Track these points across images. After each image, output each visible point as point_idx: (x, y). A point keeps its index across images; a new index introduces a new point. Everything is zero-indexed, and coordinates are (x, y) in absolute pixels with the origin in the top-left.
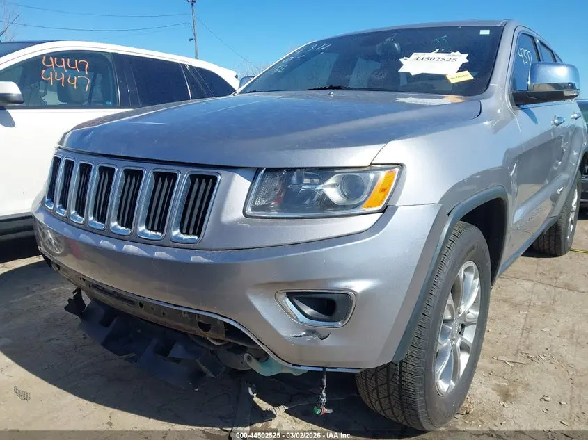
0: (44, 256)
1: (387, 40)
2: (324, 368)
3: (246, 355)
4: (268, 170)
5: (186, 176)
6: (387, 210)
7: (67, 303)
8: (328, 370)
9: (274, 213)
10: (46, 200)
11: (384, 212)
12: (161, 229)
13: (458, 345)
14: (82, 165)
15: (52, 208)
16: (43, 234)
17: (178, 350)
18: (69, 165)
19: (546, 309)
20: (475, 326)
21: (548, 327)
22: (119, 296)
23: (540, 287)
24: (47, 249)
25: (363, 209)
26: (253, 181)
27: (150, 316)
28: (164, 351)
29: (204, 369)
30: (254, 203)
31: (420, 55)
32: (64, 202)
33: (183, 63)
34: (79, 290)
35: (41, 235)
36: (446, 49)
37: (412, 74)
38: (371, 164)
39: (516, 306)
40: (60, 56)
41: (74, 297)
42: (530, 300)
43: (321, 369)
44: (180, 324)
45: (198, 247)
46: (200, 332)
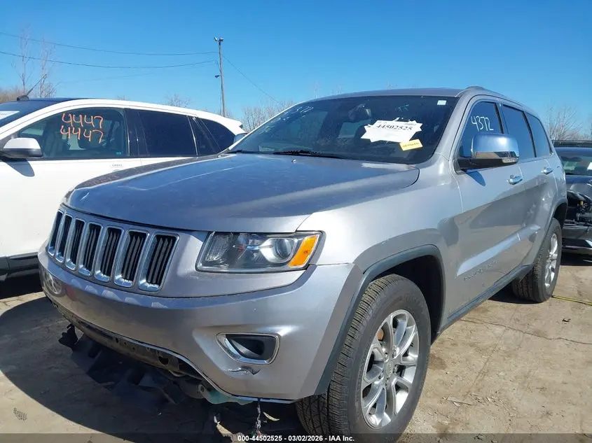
0: (46, 294)
1: (359, 106)
2: (259, 399)
3: (200, 386)
4: (217, 233)
5: (153, 236)
6: (309, 268)
7: (62, 336)
8: (261, 400)
9: (224, 269)
10: (49, 247)
11: (306, 269)
12: (131, 279)
13: (393, 383)
14: (77, 221)
15: (53, 255)
16: (46, 274)
17: (147, 381)
18: (68, 220)
19: (509, 354)
20: (415, 368)
21: (504, 371)
22: (102, 333)
23: (510, 332)
24: (48, 288)
25: (290, 266)
26: (205, 242)
27: (124, 350)
28: (136, 380)
29: (167, 396)
30: (204, 258)
31: (382, 123)
32: (62, 250)
33: (190, 115)
34: (72, 327)
35: (44, 274)
36: (405, 118)
37: (372, 141)
38: (296, 231)
39: (480, 350)
40: (77, 112)
41: (68, 331)
42: (496, 345)
43: (256, 400)
44: (146, 357)
45: (159, 295)
46: (160, 364)
